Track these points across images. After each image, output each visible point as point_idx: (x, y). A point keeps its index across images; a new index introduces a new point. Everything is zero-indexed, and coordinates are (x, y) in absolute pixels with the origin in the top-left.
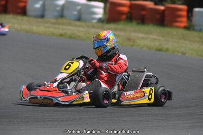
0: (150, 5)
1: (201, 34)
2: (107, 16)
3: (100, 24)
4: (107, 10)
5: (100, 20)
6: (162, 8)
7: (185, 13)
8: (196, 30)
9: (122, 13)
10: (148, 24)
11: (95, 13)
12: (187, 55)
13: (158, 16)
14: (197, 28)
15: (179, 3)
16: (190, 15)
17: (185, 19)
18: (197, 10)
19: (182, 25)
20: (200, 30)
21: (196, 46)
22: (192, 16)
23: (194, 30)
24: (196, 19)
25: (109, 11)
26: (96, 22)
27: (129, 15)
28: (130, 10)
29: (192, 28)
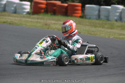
0: (59, 3)
1: (90, 21)
2: (32, 10)
3: (28, 15)
4: (32, 7)
5: (28, 13)
6: (66, 5)
7: (80, 8)
8: (87, 18)
9: (42, 8)
10: (58, 15)
11: (25, 9)
12: (82, 33)
13: (64, 10)
15: (77, 2)
16: (83, 9)
17: (80, 12)
18: (87, 6)
19: (79, 15)
20: (90, 18)
21: (87, 28)
22: (84, 9)
23: (85, 18)
24: (87, 12)
25: (33, 7)
26: (26, 14)
27: (46, 9)
28: (46, 6)
29: (85, 17)
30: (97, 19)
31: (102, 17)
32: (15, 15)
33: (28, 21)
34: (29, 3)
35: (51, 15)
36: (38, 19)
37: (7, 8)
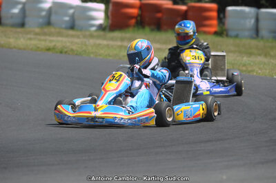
0: (167, 4)
1: (237, 41)
2: (110, 21)
3: (101, 33)
4: (109, 14)
5: (101, 27)
6: (184, 8)
7: (214, 14)
8: (231, 37)
9: (130, 17)
10: (166, 30)
11: (93, 19)
14: (231, 33)
16: (222, 16)
17: (215, 22)
18: (230, 8)
19: (213, 30)
20: (237, 36)
22: (224, 17)
23: (227, 35)
24: (230, 22)
25: (112, 15)
26: (96, 31)
27: (139, 18)
28: (140, 12)
29: (225, 33)
30: (252, 38)
31: (264, 32)
32: (71, 32)
33: (100, 44)
34: (102, 6)
35: (152, 30)
36: (122, 39)
37: (54, 18)
